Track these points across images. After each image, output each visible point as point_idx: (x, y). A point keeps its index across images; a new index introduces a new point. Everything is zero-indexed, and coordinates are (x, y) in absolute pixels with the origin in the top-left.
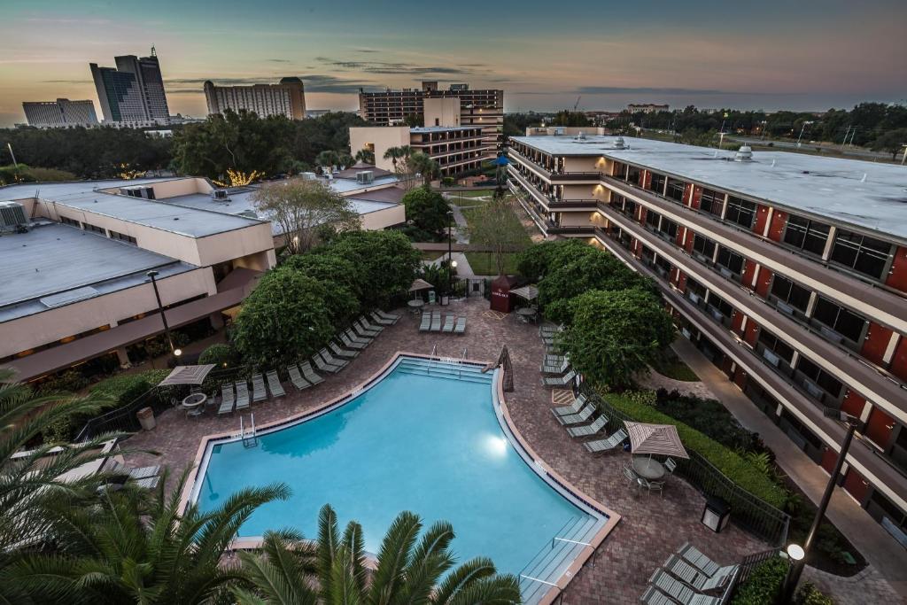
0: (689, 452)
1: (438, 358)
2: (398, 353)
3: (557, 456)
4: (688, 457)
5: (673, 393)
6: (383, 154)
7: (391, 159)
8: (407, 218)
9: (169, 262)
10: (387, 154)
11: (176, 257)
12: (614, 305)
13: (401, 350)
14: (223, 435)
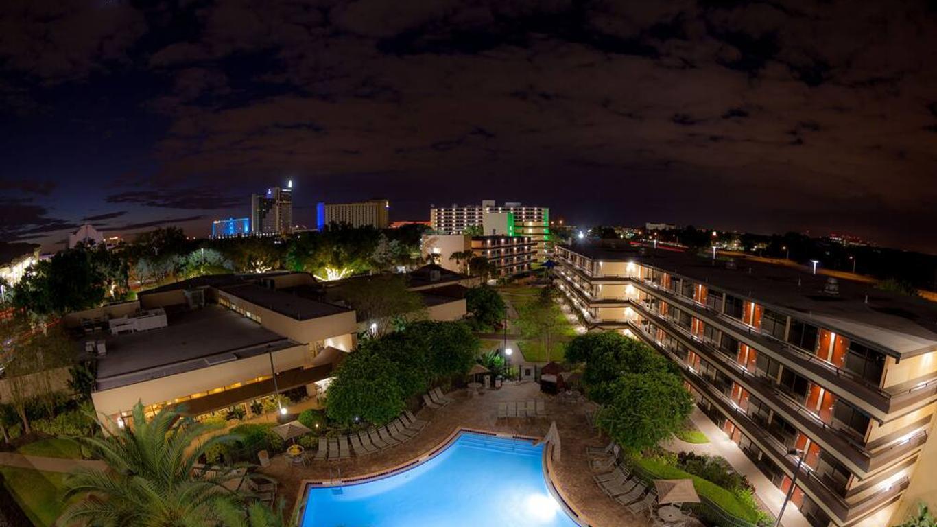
0: (701, 497)
1: (494, 433)
2: (459, 428)
3: (597, 512)
4: (699, 501)
5: (690, 454)
6: (449, 256)
7: (455, 261)
8: (468, 310)
9: (277, 338)
10: (452, 256)
11: (285, 335)
12: (646, 385)
13: (462, 426)
14: (317, 481)
